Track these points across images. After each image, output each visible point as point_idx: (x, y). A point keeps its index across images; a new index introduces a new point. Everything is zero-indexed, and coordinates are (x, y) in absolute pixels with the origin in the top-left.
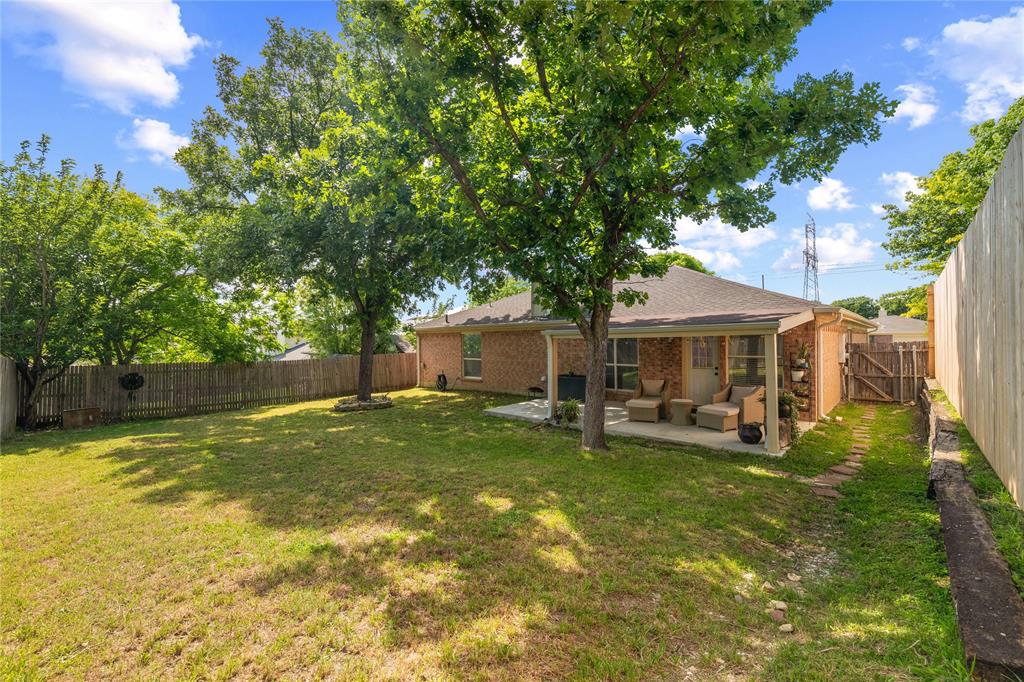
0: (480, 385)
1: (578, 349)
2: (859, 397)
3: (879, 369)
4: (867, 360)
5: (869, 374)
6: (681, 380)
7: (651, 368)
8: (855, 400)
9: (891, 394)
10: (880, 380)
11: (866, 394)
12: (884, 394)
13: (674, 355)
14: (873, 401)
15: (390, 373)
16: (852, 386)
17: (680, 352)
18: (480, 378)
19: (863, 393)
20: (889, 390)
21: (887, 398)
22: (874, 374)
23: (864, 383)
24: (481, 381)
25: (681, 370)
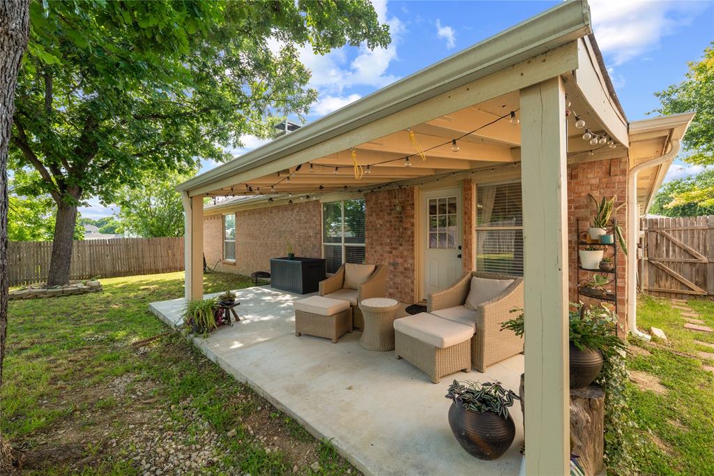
0: (234, 268)
2: (656, 287)
3: (686, 251)
4: (668, 240)
5: (671, 258)
6: (413, 265)
7: (378, 248)
8: (650, 291)
9: (704, 285)
10: (687, 266)
11: (666, 285)
12: (692, 285)
13: (405, 229)
14: (676, 294)
16: (645, 273)
17: (413, 225)
18: (234, 261)
19: (662, 283)
20: (700, 280)
21: (698, 290)
22: (678, 259)
23: (663, 270)
24: (235, 264)
25: (413, 250)
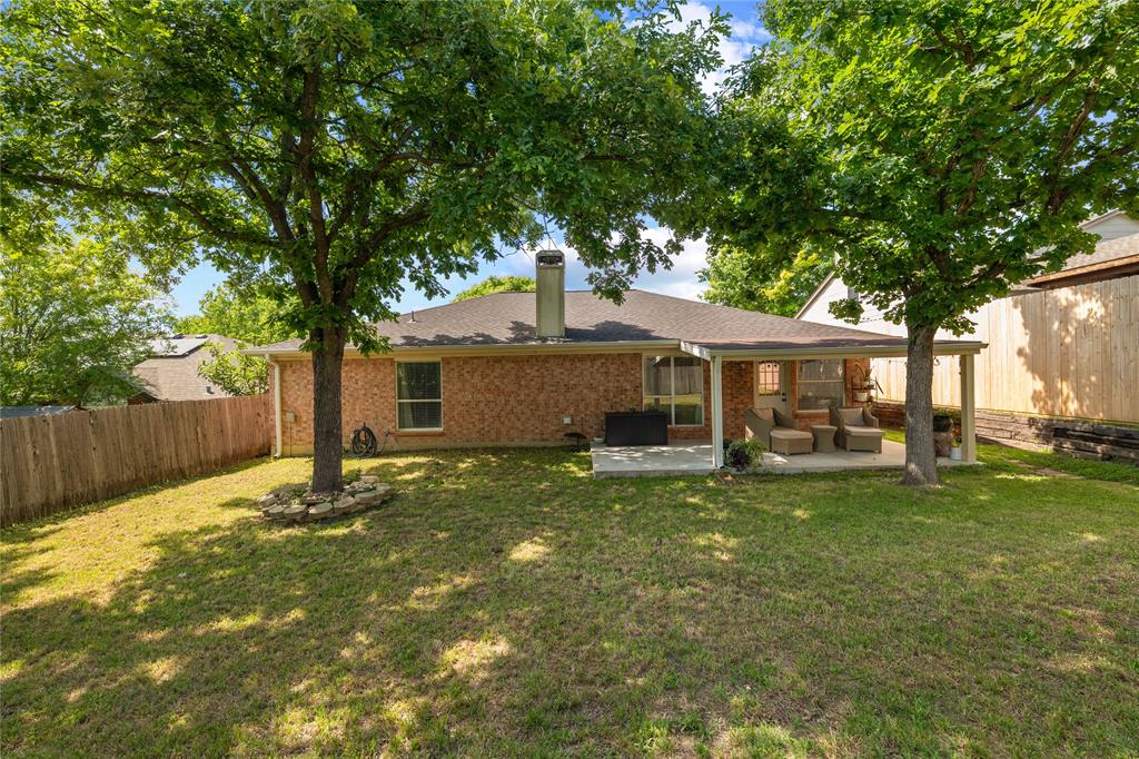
0: (441, 439)
1: (622, 378)
13: (745, 382)
15: (204, 436)
17: (752, 379)
18: (441, 429)
24: (441, 434)
25: (753, 398)
